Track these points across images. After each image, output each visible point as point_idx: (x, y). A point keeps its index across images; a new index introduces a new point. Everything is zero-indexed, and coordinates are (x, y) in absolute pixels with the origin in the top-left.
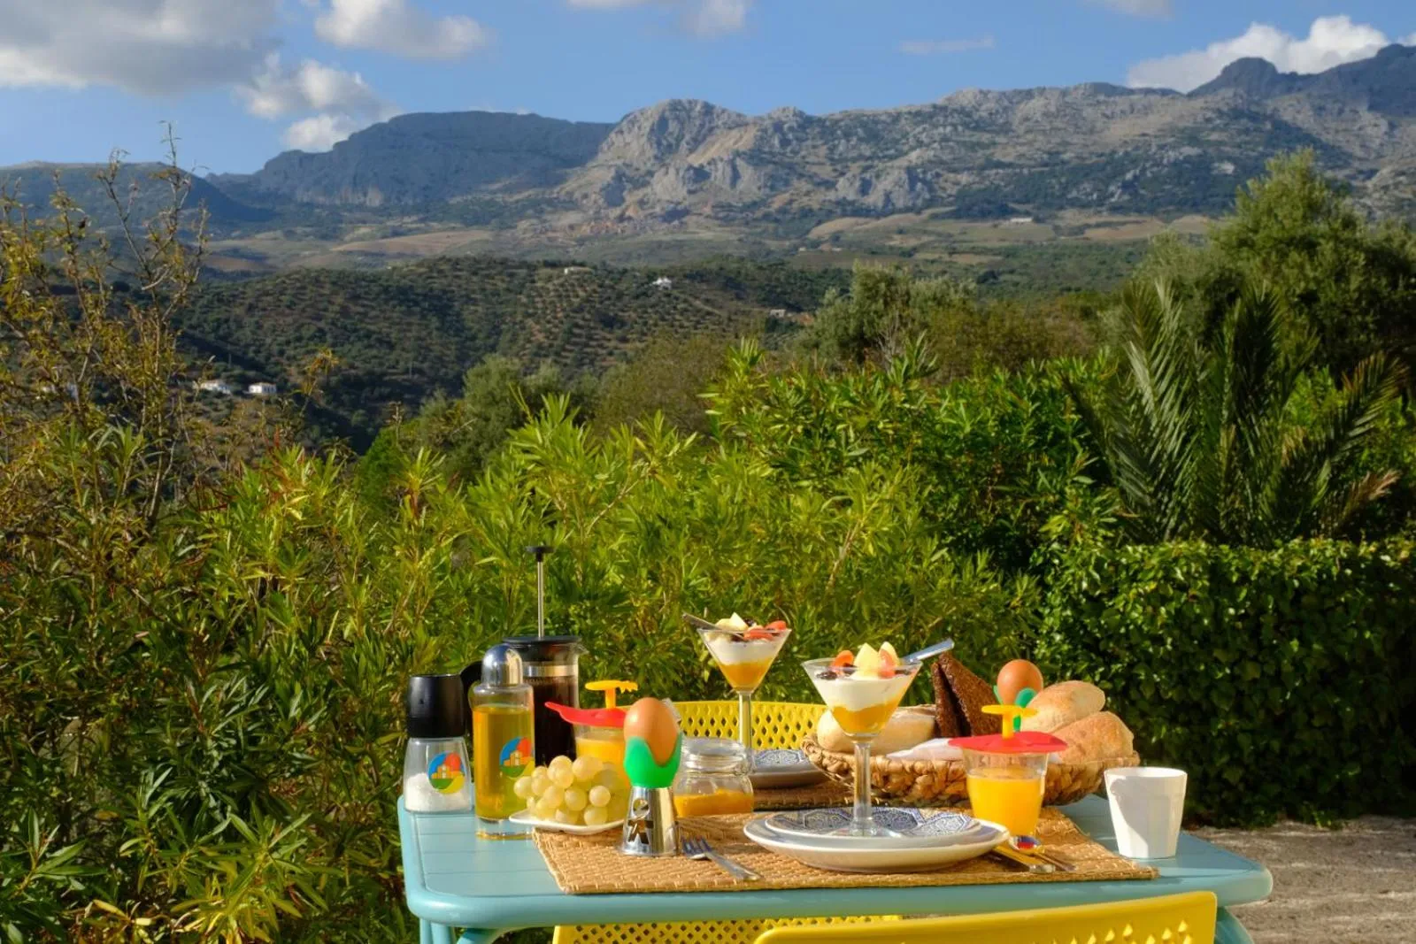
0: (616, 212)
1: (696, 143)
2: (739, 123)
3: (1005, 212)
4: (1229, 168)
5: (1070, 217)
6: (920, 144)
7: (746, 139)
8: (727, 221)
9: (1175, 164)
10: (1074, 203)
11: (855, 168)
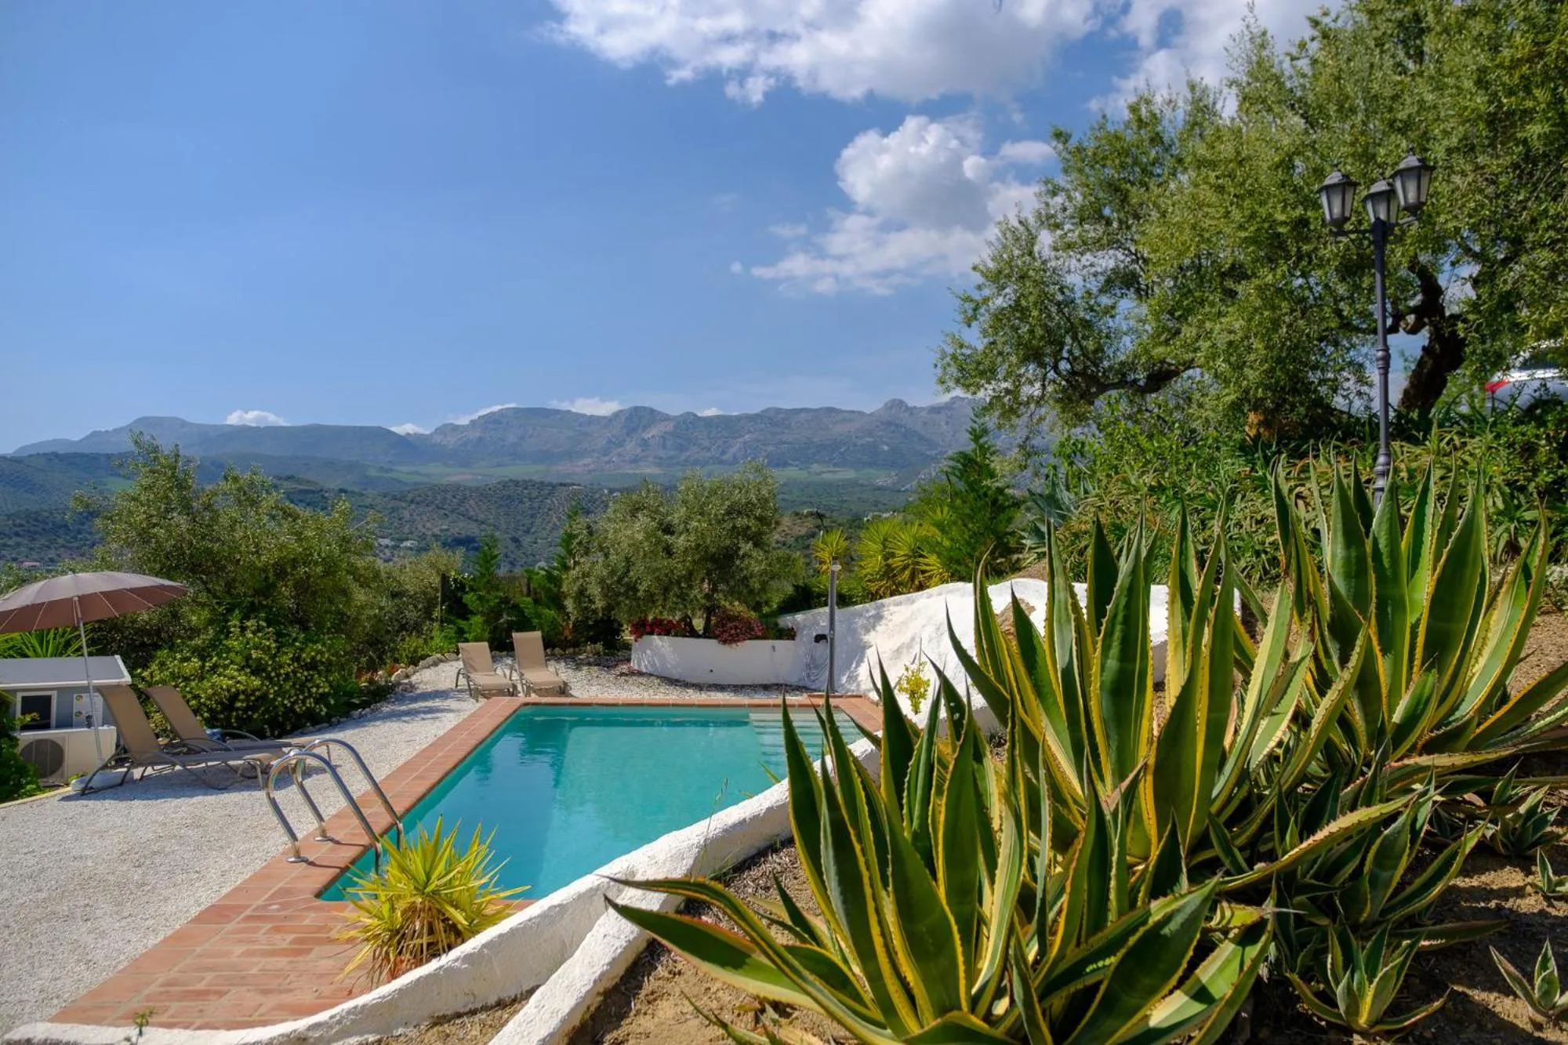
0: (607, 459)
1: (645, 428)
2: (667, 418)
3: (785, 464)
4: (886, 448)
5: (816, 467)
6: (749, 432)
7: (670, 427)
8: (659, 465)
9: (862, 445)
10: (816, 462)
11: (720, 442)
